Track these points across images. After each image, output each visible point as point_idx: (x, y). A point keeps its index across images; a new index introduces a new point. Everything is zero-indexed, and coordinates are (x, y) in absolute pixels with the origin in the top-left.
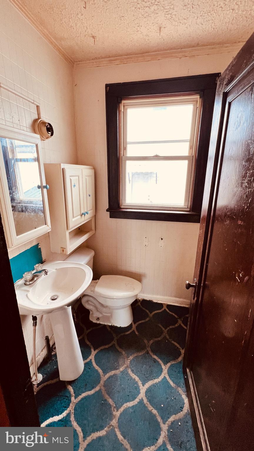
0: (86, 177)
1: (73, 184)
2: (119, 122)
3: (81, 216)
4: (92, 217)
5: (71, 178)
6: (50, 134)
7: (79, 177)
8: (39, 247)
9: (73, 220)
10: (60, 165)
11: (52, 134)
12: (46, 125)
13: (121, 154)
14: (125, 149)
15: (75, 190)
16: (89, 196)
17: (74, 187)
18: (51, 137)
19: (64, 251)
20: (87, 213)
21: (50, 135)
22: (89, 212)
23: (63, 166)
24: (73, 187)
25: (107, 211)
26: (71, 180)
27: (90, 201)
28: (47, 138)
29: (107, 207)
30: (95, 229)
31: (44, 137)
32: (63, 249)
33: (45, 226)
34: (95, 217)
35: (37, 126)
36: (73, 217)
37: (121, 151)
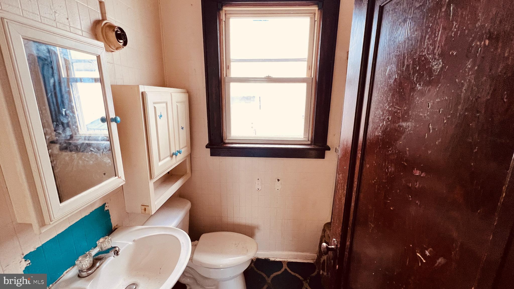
0: (177, 104)
1: (158, 114)
2: (220, 34)
3: (172, 156)
4: (187, 156)
5: (155, 105)
6: (123, 43)
7: (167, 104)
8: (106, 209)
9: (160, 164)
10: (138, 86)
11: (125, 44)
12: (116, 30)
13: (224, 74)
14: (228, 68)
15: (162, 122)
16: (182, 128)
17: (160, 118)
18: (124, 47)
19: (146, 210)
20: (179, 152)
21: (121, 44)
22: (183, 150)
23: (142, 88)
24: (158, 118)
25: (207, 147)
26: (155, 108)
27: (184, 135)
28: (117, 49)
29: (207, 142)
30: (190, 171)
31: (112, 47)
32: (146, 207)
33: (114, 178)
34: (191, 156)
35: (99, 30)
36: (160, 160)
37: (223, 71)
